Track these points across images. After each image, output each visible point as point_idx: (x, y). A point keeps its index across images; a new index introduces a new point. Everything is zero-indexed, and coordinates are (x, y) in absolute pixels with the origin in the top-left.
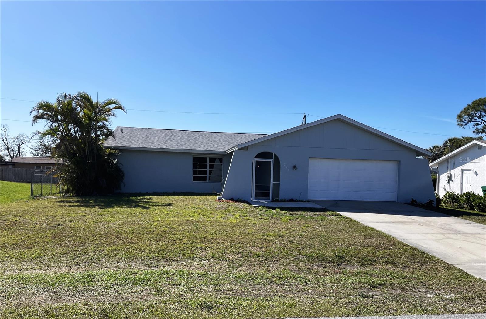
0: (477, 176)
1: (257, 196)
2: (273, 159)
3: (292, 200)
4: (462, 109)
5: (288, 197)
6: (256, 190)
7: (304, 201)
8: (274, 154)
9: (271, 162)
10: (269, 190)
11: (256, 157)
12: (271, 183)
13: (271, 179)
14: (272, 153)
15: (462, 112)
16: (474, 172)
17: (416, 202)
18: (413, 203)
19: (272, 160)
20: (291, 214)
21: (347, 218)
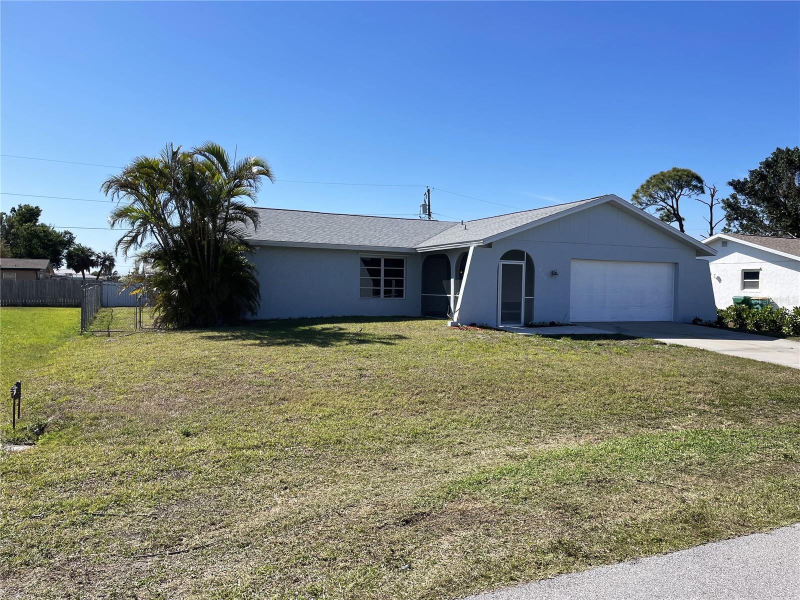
0: (720, 282)
1: (504, 320)
2: (525, 262)
3: (553, 324)
4: (639, 187)
5: (548, 320)
6: (502, 309)
7: (571, 325)
8: (526, 254)
9: (522, 265)
10: (520, 309)
11: (503, 258)
12: (522, 299)
13: (523, 292)
14: (524, 252)
15: (638, 191)
16: (716, 277)
17: (701, 321)
18: (696, 322)
19: (523, 263)
20: (599, 345)
21: (681, 346)
